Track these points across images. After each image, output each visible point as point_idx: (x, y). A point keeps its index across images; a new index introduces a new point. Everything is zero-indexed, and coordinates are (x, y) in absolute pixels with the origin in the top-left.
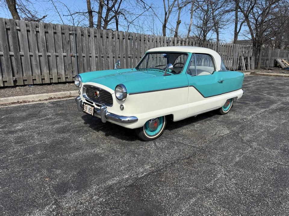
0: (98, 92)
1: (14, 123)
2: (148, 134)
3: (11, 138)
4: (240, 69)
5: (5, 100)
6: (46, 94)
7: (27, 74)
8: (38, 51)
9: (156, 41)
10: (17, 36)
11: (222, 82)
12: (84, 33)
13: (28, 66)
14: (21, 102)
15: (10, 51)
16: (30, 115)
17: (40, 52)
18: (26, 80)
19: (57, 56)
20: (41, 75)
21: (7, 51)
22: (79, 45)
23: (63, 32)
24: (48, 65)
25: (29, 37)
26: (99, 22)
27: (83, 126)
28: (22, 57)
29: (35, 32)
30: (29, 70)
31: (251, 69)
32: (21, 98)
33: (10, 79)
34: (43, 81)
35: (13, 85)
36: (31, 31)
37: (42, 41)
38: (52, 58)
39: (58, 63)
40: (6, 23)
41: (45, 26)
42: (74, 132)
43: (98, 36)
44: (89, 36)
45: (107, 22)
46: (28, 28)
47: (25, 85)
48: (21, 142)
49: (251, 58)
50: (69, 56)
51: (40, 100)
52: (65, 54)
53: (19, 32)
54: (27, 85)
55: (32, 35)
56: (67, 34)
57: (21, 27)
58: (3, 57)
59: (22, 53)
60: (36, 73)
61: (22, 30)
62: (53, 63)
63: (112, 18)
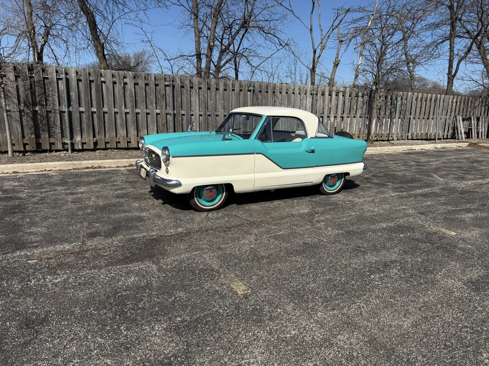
0: (154, 156)
1: (78, 186)
2: (202, 203)
3: (70, 198)
4: (453, 137)
5: (79, 164)
6: (126, 160)
7: (110, 135)
8: (125, 107)
9: (293, 93)
10: (101, 90)
11: (313, 151)
12: (185, 83)
13: (112, 126)
14: (96, 168)
15: (92, 106)
16: (98, 180)
17: (127, 109)
18: (108, 143)
19: (148, 114)
20: (127, 136)
21: (88, 106)
22: (177, 99)
23: (157, 82)
24: (135, 124)
25: (116, 90)
26: (208, 68)
27: (146, 194)
28: (106, 114)
29: (123, 84)
30: (113, 130)
31: (478, 137)
32: (96, 163)
33: (90, 141)
34: (129, 144)
35: (93, 148)
36: (117, 83)
37: (130, 94)
38: (142, 116)
39: (148, 123)
40: (90, 74)
41: (134, 76)
42: (132, 198)
43: (204, 87)
44: (192, 88)
45: (218, 68)
46: (114, 79)
47: (106, 149)
48: (77, 202)
49: (478, 119)
50: (163, 114)
51: (118, 167)
52: (158, 111)
53: (103, 84)
54: (109, 148)
55: (118, 88)
56: (161, 86)
57: (106, 78)
58: (84, 114)
59: (105, 109)
60: (121, 134)
61: (107, 82)
62: (142, 122)
63: (227, 62)
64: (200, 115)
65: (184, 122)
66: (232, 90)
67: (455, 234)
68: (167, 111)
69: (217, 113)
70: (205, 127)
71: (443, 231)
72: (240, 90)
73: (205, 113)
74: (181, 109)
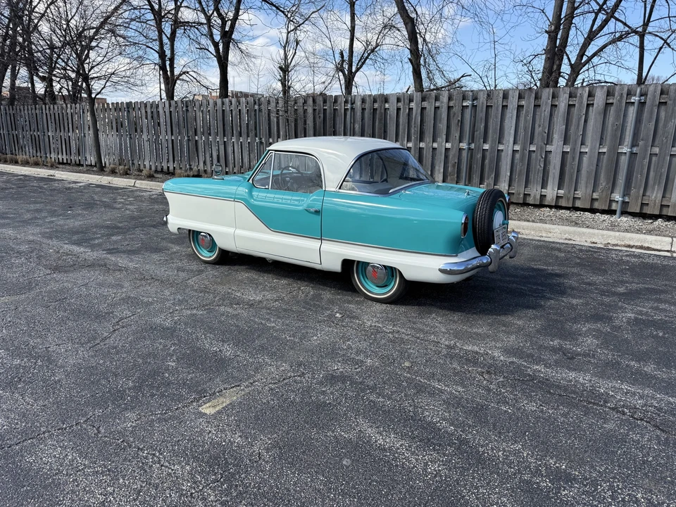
8: (408, 141)
10: (384, 119)
11: (317, 212)
12: (495, 101)
17: (410, 143)
19: (434, 149)
23: (451, 104)
25: (400, 118)
37: (415, 124)
38: (427, 151)
45: (576, 69)
50: (455, 150)
52: (448, 145)
56: (457, 110)
57: (390, 104)
63: (594, 55)
64: (514, 152)
65: (487, 161)
66: (588, 105)
67: (207, 411)
68: (461, 144)
69: (549, 148)
70: (520, 171)
71: (221, 399)
72: (608, 105)
73: (524, 149)
74: (485, 142)
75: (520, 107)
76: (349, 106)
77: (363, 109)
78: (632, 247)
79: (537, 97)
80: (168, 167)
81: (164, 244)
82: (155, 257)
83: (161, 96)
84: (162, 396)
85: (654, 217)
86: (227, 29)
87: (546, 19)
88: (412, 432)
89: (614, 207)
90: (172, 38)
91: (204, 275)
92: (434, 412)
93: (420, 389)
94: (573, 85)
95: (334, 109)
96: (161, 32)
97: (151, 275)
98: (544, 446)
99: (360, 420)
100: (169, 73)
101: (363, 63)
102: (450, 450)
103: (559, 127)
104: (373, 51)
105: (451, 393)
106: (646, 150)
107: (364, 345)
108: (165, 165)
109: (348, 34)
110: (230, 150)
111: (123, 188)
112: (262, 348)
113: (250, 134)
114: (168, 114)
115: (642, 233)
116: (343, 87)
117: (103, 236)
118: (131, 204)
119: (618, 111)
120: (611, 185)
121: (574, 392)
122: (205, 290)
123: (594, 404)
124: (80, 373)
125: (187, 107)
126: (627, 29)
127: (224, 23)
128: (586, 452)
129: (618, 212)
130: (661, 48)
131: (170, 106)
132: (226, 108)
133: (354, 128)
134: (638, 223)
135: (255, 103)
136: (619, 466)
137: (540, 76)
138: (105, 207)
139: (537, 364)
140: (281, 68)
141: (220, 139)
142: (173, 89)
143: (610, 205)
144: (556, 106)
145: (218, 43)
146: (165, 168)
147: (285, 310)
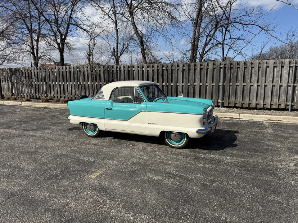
12: (174, 67)
22: (169, 77)
23: (158, 68)
25: (139, 74)
29: (142, 71)
43: (187, 68)
44: (178, 69)
50: (161, 85)
52: (158, 84)
63: (208, 51)
64: (183, 86)
65: (173, 90)
66: (207, 69)
67: (93, 177)
68: (163, 83)
69: (195, 84)
70: (185, 93)
71: (96, 173)
72: (214, 68)
73: (186, 84)
74: (172, 82)
75: (183, 70)
76: (118, 69)
77: (124, 71)
78: (227, 118)
79: (189, 66)
80: (36, 96)
81: (47, 126)
82: (46, 131)
83: (31, 65)
84: (73, 174)
85: (233, 107)
86: (63, 38)
87: (190, 38)
88: (165, 175)
89: (219, 104)
90: (37, 41)
91: (70, 136)
92: (170, 169)
93: (164, 164)
94: (201, 61)
95: (112, 71)
96: (32, 38)
97: (47, 138)
98: (206, 175)
99: (147, 174)
100: (36, 55)
101: (123, 53)
102: (178, 178)
103: (198, 77)
104: (126, 48)
105: (175, 164)
106: (228, 84)
107: (142, 153)
108: (34, 95)
109: (116, 42)
110: (66, 87)
111: (16, 106)
112: (104, 158)
113: (75, 81)
114: (36, 73)
115: (229, 113)
116: (115, 62)
117: (17, 125)
118: (23, 112)
119: (217, 71)
120: (217, 96)
121: (213, 160)
122: (73, 141)
123: (220, 163)
124: (36, 171)
125: (45, 70)
126: (218, 42)
127: (61, 35)
128: (219, 175)
129: (221, 106)
130: (229, 49)
131: (37, 69)
132: (64, 70)
133: (121, 78)
134: (228, 110)
135: (77, 68)
136: (228, 177)
137: (190, 58)
138: (12, 113)
139: (200, 154)
140: (88, 54)
141: (61, 83)
142: (38, 62)
143: (218, 104)
144: (196, 69)
145: (60, 44)
146: (35, 97)
147: (108, 145)
